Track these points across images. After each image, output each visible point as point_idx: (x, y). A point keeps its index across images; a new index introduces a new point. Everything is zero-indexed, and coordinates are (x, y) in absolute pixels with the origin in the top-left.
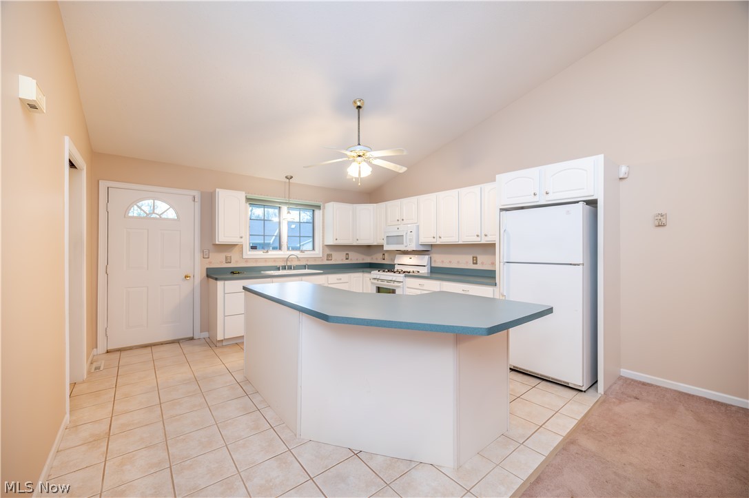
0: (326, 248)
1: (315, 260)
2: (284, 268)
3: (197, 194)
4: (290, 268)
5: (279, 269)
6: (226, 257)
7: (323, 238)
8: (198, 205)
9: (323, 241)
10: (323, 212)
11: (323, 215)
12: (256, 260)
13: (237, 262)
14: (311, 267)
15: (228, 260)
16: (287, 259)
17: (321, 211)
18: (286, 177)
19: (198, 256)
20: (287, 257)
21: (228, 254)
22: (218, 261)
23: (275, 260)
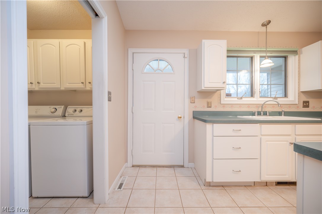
0: (302, 94)
1: (290, 107)
2: (259, 114)
3: (186, 51)
4: (265, 114)
5: (253, 114)
6: (208, 103)
7: (299, 85)
8: (187, 60)
9: (299, 88)
10: (299, 57)
11: (299, 60)
12: (232, 105)
13: (216, 107)
14: (287, 114)
15: (209, 105)
16: (262, 106)
17: (297, 57)
18: (263, 25)
19: (187, 101)
20: (262, 103)
21: (209, 100)
22: (201, 106)
23: (249, 105)
